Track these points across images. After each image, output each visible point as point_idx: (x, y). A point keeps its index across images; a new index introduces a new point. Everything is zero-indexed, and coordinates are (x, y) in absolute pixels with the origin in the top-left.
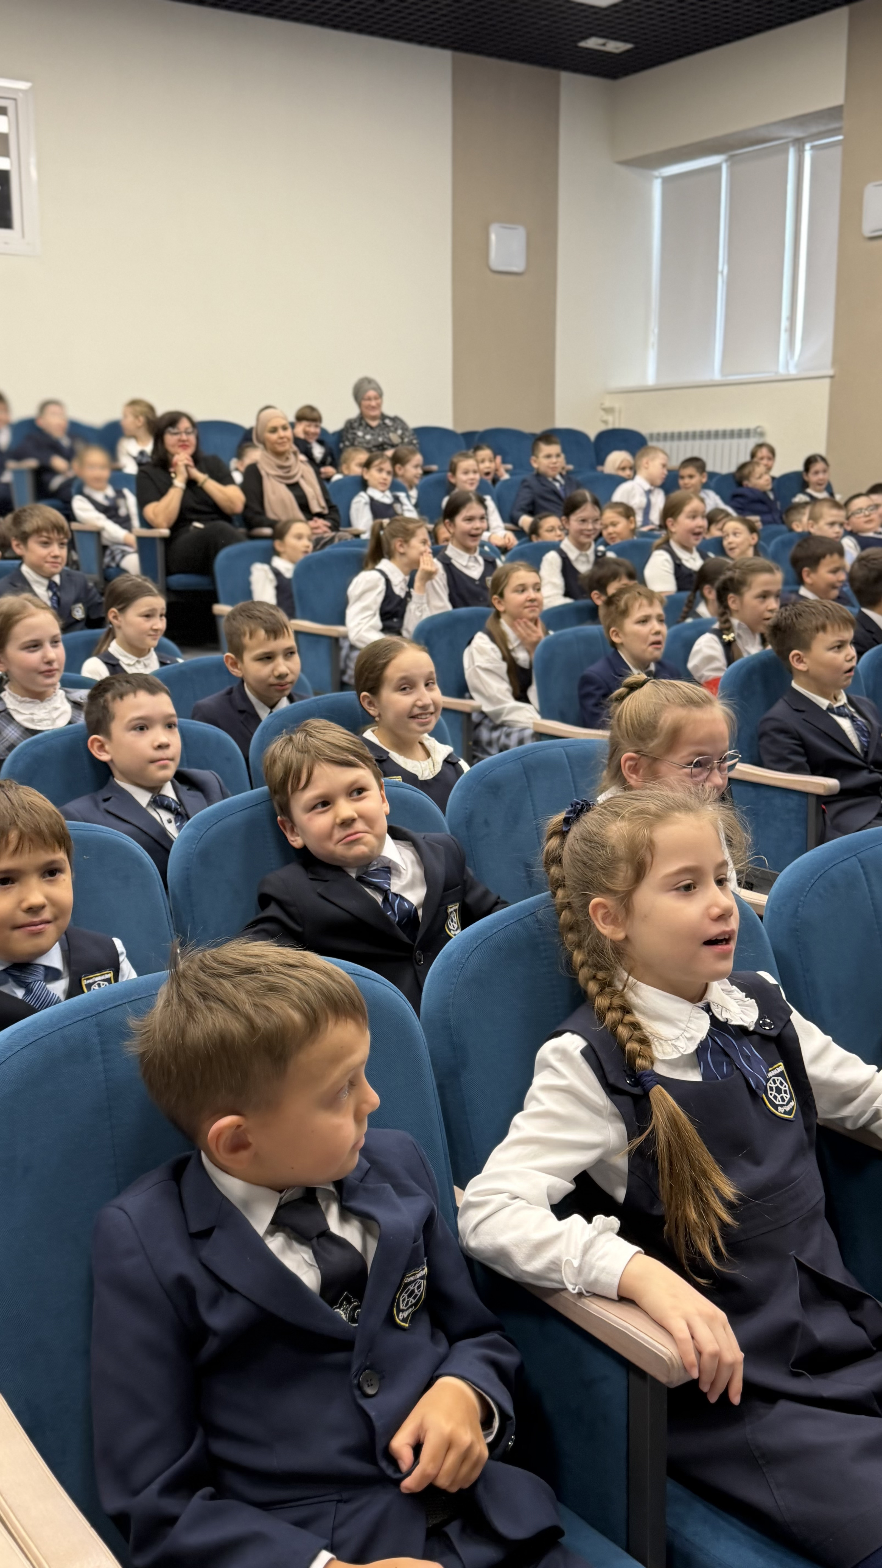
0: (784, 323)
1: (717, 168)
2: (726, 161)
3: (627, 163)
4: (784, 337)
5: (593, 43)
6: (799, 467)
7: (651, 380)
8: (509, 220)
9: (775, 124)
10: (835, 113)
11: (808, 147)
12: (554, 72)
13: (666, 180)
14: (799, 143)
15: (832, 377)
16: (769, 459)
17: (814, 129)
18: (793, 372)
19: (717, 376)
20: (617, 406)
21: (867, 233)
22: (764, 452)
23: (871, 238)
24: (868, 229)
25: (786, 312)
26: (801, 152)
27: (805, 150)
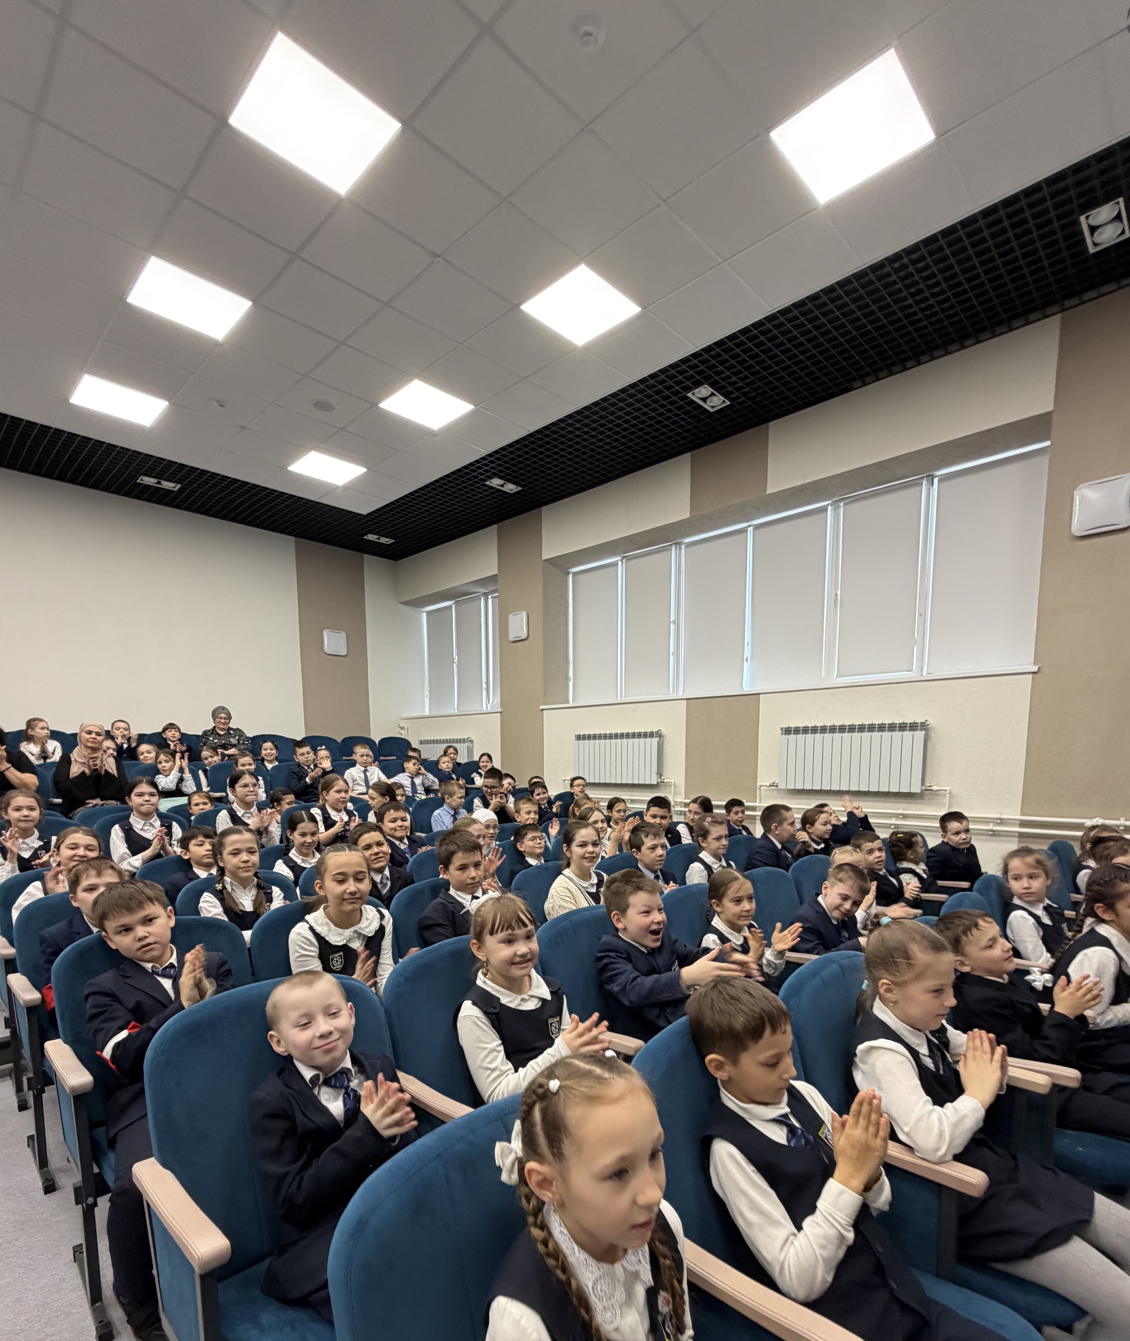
0: (484, 686)
1: (450, 608)
2: (454, 603)
3: (403, 603)
5: (371, 537)
7: (427, 713)
8: (335, 628)
9: (468, 583)
10: (493, 579)
11: (490, 597)
12: (360, 553)
13: (429, 613)
14: (486, 595)
15: (501, 712)
16: (455, 754)
17: (488, 588)
18: (489, 709)
19: (456, 711)
20: (406, 726)
21: (511, 639)
22: (451, 750)
23: (514, 642)
24: (511, 637)
25: (484, 680)
26: (486, 602)
27: (488, 600)
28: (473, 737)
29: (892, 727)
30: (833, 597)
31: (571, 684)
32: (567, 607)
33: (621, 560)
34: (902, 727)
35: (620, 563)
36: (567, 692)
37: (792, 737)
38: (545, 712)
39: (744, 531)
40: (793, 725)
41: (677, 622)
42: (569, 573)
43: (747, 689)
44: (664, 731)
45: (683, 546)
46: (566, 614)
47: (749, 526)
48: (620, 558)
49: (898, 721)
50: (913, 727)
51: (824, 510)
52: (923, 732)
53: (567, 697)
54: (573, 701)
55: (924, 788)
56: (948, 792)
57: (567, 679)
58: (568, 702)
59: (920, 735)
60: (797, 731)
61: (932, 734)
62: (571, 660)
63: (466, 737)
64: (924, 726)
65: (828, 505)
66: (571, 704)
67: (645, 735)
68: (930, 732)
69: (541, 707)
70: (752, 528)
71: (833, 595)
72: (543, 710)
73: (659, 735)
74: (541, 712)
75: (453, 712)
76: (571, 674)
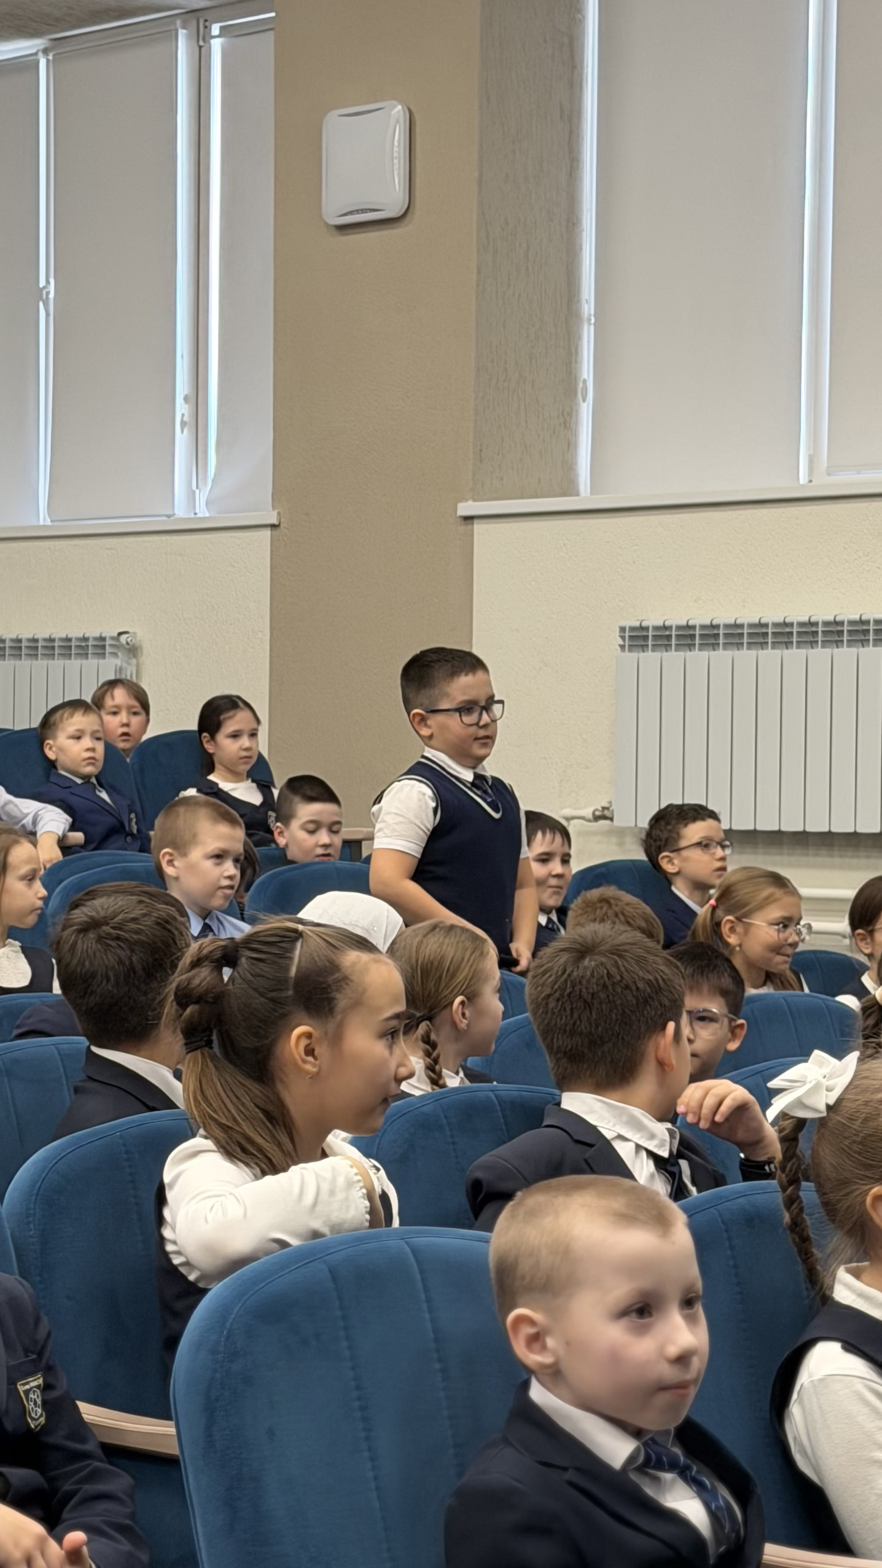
0: (182, 409)
2: (45, 51)
4: (182, 439)
6: (198, 720)
11: (215, 29)
14: (198, 20)
15: (273, 526)
18: (202, 513)
19: (43, 518)
23: (342, 228)
24: (333, 210)
25: (182, 385)
26: (201, 40)
27: (207, 37)
28: (141, 633)
31: (586, 411)
32: (574, 84)
36: (571, 445)
38: (478, 527)
46: (572, 118)
53: (569, 468)
54: (594, 490)
57: (569, 387)
58: (569, 488)
62: (587, 307)
63: (110, 632)
66: (585, 498)
69: (466, 508)
72: (469, 519)
74: (463, 528)
75: (34, 523)
76: (587, 370)
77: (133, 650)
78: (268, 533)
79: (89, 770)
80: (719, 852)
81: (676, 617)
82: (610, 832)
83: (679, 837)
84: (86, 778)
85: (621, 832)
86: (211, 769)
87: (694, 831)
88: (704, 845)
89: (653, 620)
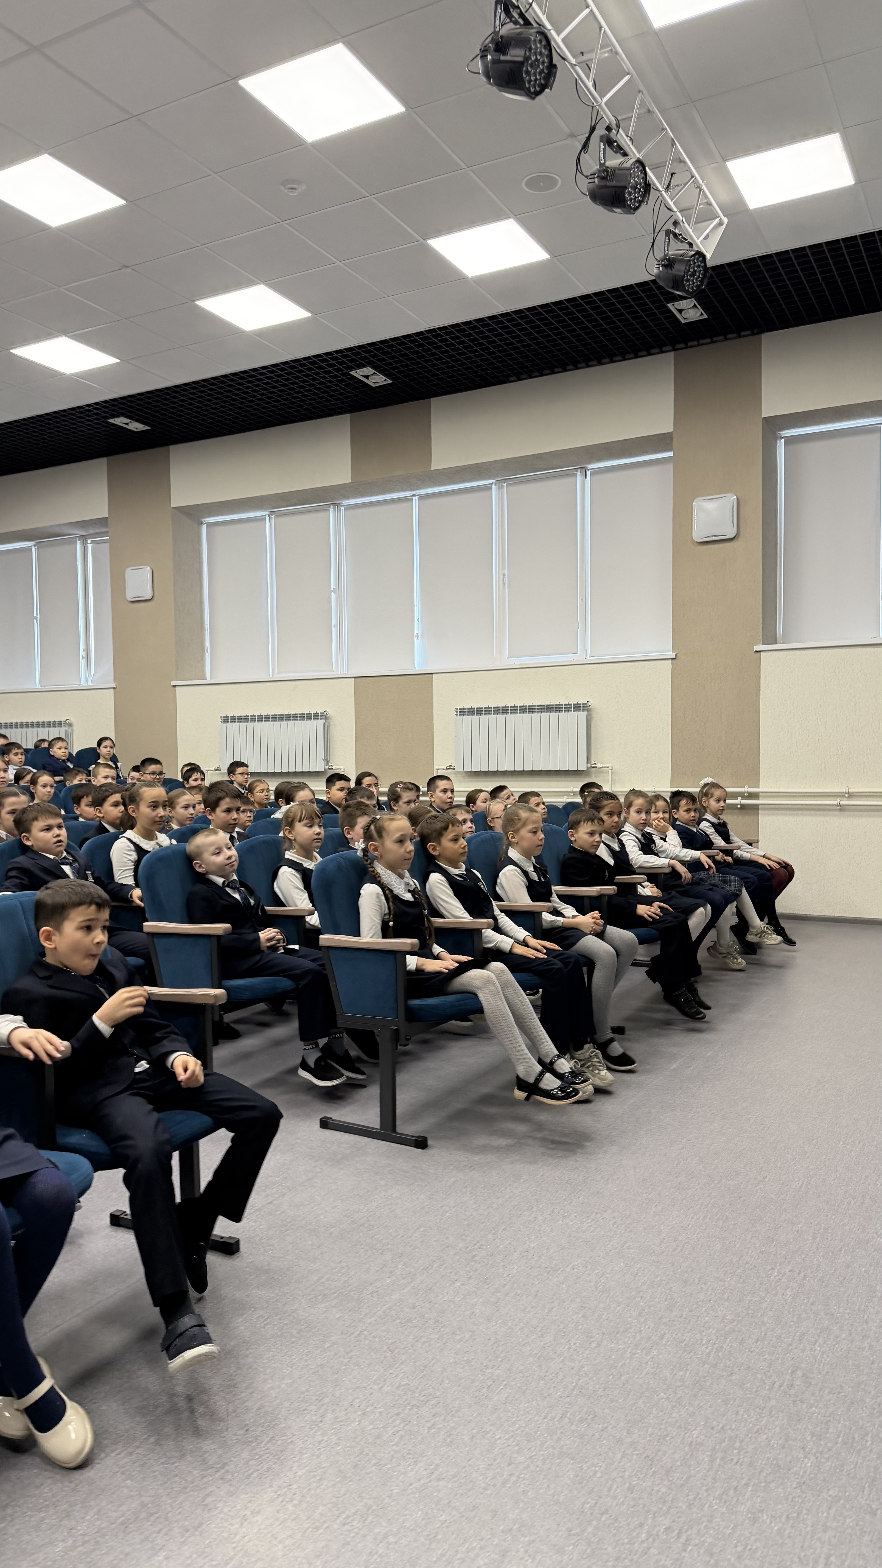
0: (82, 653)
1: (29, 550)
2: (34, 546)
4: (83, 662)
6: (94, 745)
10: (103, 522)
11: (89, 541)
14: (84, 538)
15: (114, 688)
17: (92, 531)
18: (90, 684)
19: (38, 686)
21: (129, 598)
23: (132, 602)
24: (130, 596)
25: (82, 646)
26: (85, 545)
27: (87, 543)
28: (73, 720)
29: (558, 708)
30: (501, 577)
31: (208, 656)
32: (200, 563)
33: (269, 515)
34: (567, 708)
35: (267, 518)
36: (204, 665)
37: (467, 718)
38: (177, 688)
39: (408, 499)
40: (467, 706)
41: (339, 591)
42: (202, 523)
43: (418, 669)
44: (330, 712)
45: (343, 508)
46: (200, 573)
47: (414, 495)
48: (267, 513)
49: (563, 702)
50: (577, 707)
51: (488, 488)
52: (586, 713)
53: (203, 672)
54: (211, 678)
55: (589, 765)
56: (610, 768)
57: (202, 650)
58: (205, 678)
59: (583, 715)
60: (471, 712)
61: (594, 715)
62: (207, 626)
63: (63, 719)
64: (586, 707)
65: (492, 484)
66: (209, 680)
67: (309, 717)
68: (592, 713)
69: (174, 683)
70: (417, 497)
71: (501, 574)
72: (175, 686)
73: (324, 716)
74: (173, 689)
75: (34, 687)
76: (207, 644)
77: (70, 725)
78: (113, 690)
79: (64, 758)
80: (246, 776)
81: (237, 714)
82: (220, 774)
83: (235, 771)
84: (63, 760)
85: (223, 774)
86: (99, 758)
87: (240, 770)
88: (242, 774)
89: (230, 714)
